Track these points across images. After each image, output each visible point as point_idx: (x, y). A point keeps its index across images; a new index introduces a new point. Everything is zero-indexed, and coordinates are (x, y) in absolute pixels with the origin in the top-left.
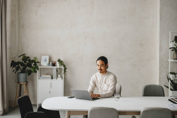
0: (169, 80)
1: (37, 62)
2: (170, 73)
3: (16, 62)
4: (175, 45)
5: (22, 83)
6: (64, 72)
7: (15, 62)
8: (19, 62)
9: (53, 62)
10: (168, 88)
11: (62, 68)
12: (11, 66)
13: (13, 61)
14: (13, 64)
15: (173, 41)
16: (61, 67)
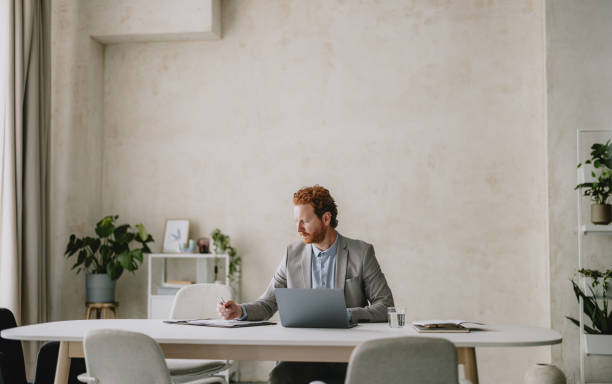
0: (580, 298)
1: (145, 238)
2: (582, 271)
3: (81, 238)
4: (594, 175)
5: (98, 305)
6: (231, 272)
7: (78, 240)
8: (88, 239)
9: (202, 242)
10: (577, 323)
11: (224, 259)
12: (66, 253)
13: (73, 237)
14: (73, 245)
15: (588, 162)
16: (219, 256)
